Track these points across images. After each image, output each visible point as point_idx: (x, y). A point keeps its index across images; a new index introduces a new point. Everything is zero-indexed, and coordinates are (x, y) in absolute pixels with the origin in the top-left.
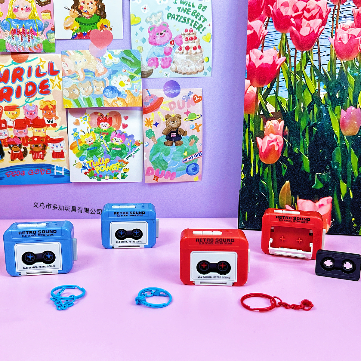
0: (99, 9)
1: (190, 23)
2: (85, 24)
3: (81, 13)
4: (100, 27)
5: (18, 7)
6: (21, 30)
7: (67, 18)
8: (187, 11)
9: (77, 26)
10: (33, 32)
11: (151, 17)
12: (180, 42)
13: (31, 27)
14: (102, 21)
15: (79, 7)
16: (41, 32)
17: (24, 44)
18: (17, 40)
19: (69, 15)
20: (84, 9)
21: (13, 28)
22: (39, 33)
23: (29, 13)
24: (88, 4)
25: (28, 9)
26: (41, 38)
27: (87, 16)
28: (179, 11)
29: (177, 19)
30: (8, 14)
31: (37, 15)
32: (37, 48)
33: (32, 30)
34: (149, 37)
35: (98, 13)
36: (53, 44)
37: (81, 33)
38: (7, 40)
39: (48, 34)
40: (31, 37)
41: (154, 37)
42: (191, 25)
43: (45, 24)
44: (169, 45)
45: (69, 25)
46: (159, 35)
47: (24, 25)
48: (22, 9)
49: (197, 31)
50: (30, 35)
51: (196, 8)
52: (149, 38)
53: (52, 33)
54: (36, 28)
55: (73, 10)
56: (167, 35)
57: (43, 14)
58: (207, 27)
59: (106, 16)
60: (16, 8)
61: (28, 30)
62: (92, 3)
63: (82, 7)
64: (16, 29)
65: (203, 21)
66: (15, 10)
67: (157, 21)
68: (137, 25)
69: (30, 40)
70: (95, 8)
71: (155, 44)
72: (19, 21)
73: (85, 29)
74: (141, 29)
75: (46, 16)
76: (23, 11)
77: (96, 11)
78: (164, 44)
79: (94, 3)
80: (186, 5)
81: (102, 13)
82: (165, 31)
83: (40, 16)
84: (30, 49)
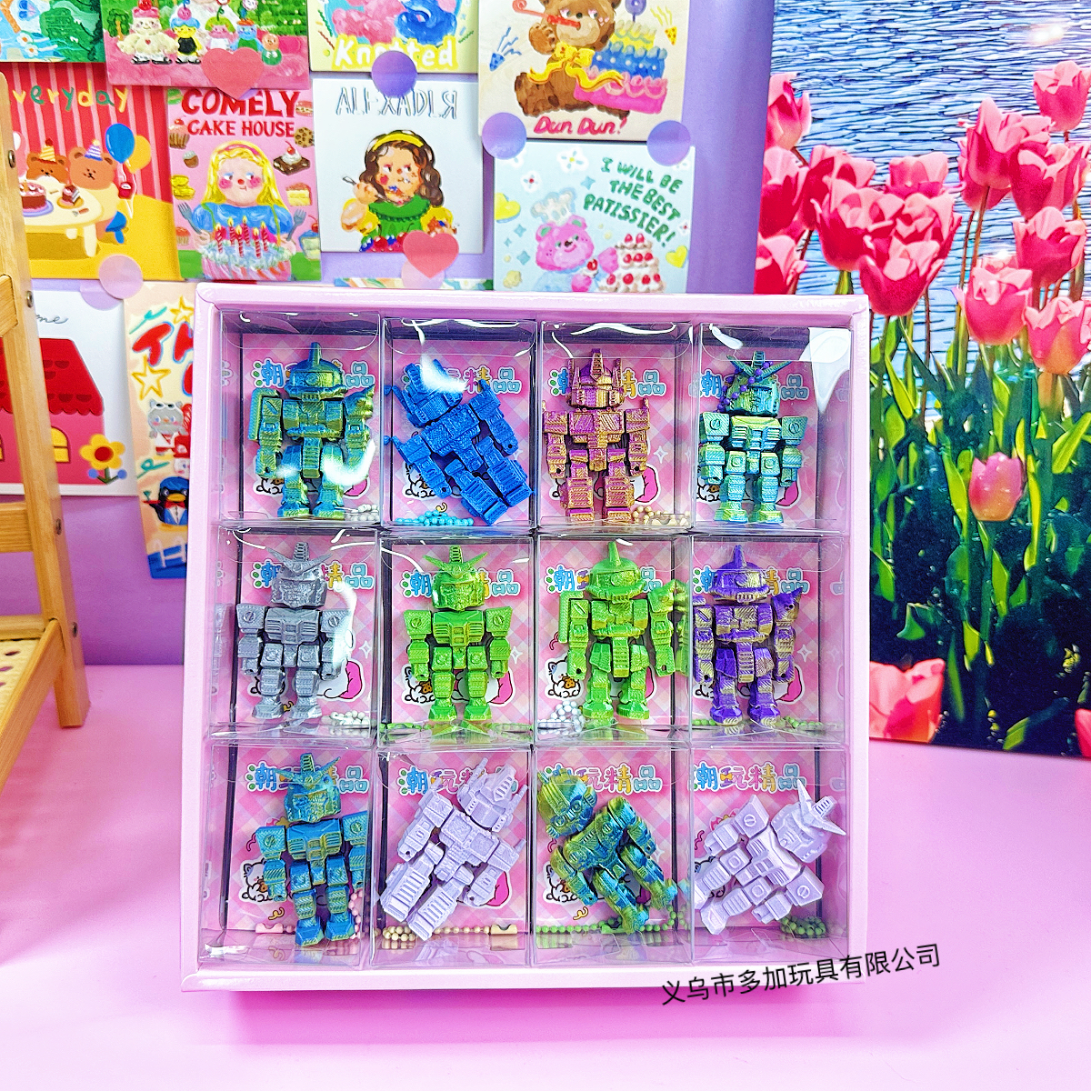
0: (425, 183)
1: (638, 221)
2: (392, 219)
3: (381, 190)
4: (429, 226)
5: (231, 177)
6: (239, 230)
7: (351, 202)
8: (633, 191)
9: (372, 223)
10: (268, 235)
11: (544, 203)
12: (611, 264)
13: (263, 224)
14: (432, 211)
15: (378, 177)
16: (286, 235)
17: (245, 263)
18: (229, 251)
19: (355, 197)
20: (391, 183)
21: (218, 226)
22: (281, 237)
23: (256, 192)
24: (399, 171)
25: (255, 181)
26: (287, 249)
27: (396, 199)
28: (613, 190)
29: (606, 211)
30: (207, 193)
31: (276, 194)
32: (278, 269)
33: (264, 231)
34: (536, 250)
35: (423, 191)
36: (316, 262)
37: (383, 240)
38: (206, 252)
39: (304, 241)
40: (262, 247)
41: (549, 252)
42: (641, 225)
43: (296, 217)
44: (584, 271)
45: (354, 220)
46: (563, 246)
47: (245, 218)
48: (240, 181)
49: (654, 240)
50: (261, 242)
51: (656, 185)
52: (538, 254)
53: (312, 236)
54: (273, 227)
55: (363, 184)
56: (582, 247)
57: (290, 192)
58: (680, 232)
59: (442, 200)
60: (227, 178)
61: (256, 231)
62: (409, 168)
63: (385, 179)
64: (228, 229)
65: (670, 218)
66: (224, 184)
67: (559, 212)
68: (510, 219)
69: (262, 252)
70: (416, 180)
71: (552, 267)
72: (234, 209)
73: (393, 230)
74: (520, 230)
75: (298, 198)
76: (242, 186)
77: (420, 188)
78: (571, 268)
79: (415, 168)
80: (632, 175)
81: (434, 193)
82: (577, 238)
83: (285, 198)
84: (260, 273)
